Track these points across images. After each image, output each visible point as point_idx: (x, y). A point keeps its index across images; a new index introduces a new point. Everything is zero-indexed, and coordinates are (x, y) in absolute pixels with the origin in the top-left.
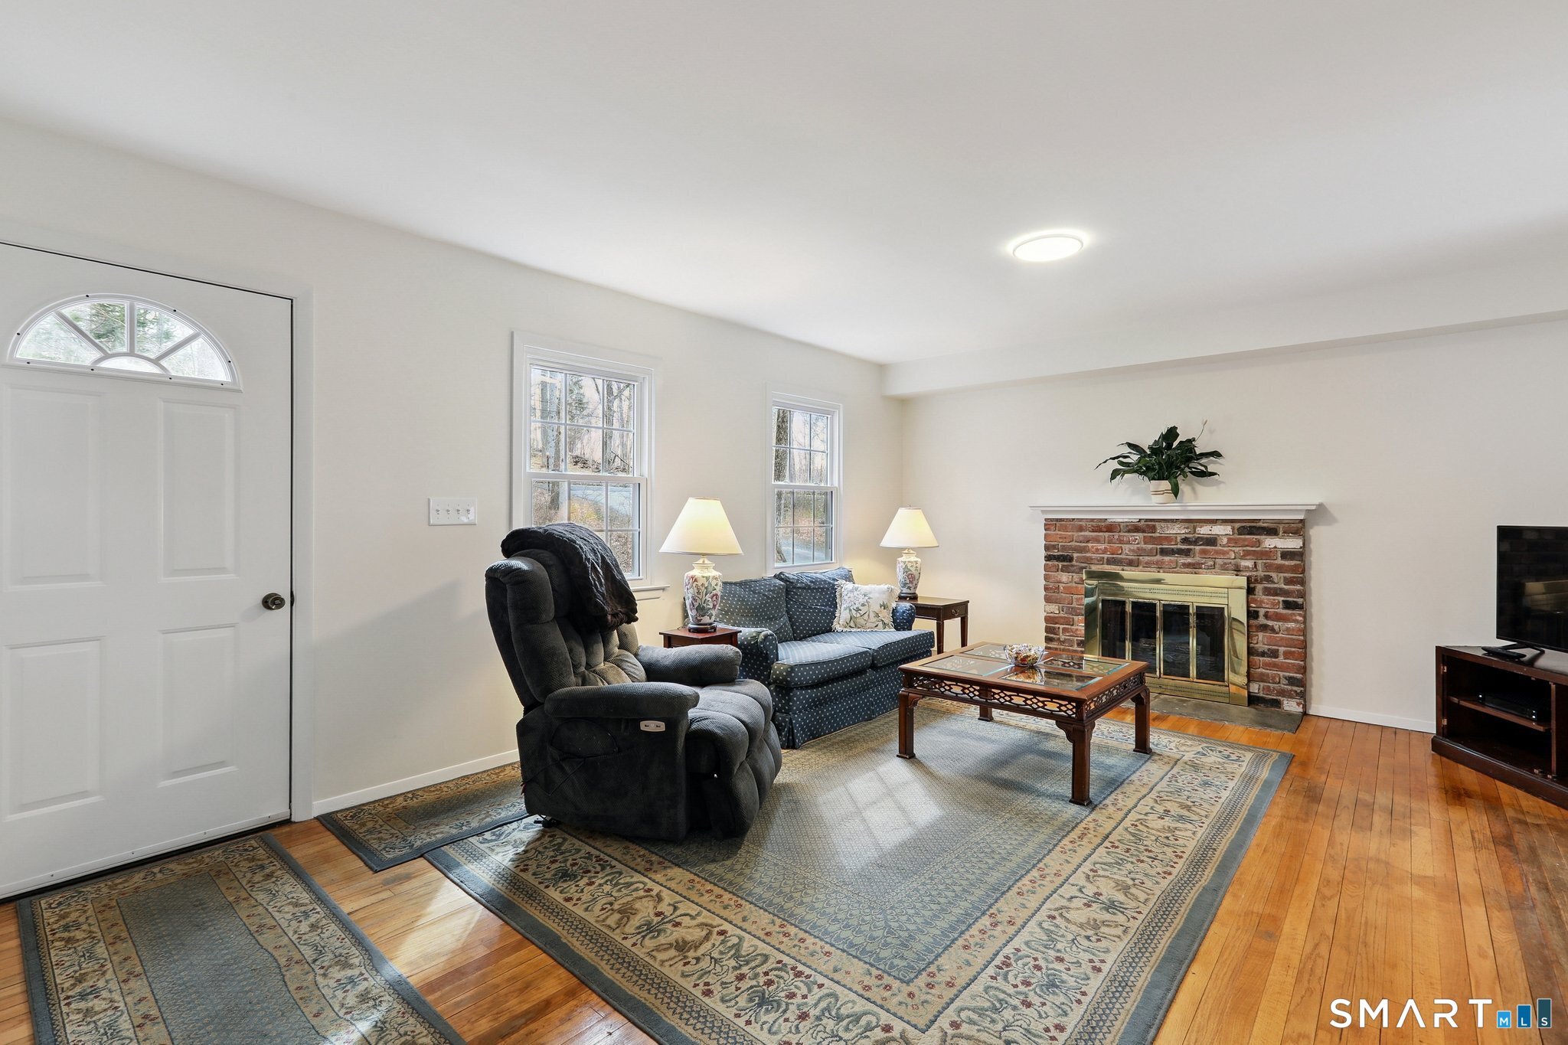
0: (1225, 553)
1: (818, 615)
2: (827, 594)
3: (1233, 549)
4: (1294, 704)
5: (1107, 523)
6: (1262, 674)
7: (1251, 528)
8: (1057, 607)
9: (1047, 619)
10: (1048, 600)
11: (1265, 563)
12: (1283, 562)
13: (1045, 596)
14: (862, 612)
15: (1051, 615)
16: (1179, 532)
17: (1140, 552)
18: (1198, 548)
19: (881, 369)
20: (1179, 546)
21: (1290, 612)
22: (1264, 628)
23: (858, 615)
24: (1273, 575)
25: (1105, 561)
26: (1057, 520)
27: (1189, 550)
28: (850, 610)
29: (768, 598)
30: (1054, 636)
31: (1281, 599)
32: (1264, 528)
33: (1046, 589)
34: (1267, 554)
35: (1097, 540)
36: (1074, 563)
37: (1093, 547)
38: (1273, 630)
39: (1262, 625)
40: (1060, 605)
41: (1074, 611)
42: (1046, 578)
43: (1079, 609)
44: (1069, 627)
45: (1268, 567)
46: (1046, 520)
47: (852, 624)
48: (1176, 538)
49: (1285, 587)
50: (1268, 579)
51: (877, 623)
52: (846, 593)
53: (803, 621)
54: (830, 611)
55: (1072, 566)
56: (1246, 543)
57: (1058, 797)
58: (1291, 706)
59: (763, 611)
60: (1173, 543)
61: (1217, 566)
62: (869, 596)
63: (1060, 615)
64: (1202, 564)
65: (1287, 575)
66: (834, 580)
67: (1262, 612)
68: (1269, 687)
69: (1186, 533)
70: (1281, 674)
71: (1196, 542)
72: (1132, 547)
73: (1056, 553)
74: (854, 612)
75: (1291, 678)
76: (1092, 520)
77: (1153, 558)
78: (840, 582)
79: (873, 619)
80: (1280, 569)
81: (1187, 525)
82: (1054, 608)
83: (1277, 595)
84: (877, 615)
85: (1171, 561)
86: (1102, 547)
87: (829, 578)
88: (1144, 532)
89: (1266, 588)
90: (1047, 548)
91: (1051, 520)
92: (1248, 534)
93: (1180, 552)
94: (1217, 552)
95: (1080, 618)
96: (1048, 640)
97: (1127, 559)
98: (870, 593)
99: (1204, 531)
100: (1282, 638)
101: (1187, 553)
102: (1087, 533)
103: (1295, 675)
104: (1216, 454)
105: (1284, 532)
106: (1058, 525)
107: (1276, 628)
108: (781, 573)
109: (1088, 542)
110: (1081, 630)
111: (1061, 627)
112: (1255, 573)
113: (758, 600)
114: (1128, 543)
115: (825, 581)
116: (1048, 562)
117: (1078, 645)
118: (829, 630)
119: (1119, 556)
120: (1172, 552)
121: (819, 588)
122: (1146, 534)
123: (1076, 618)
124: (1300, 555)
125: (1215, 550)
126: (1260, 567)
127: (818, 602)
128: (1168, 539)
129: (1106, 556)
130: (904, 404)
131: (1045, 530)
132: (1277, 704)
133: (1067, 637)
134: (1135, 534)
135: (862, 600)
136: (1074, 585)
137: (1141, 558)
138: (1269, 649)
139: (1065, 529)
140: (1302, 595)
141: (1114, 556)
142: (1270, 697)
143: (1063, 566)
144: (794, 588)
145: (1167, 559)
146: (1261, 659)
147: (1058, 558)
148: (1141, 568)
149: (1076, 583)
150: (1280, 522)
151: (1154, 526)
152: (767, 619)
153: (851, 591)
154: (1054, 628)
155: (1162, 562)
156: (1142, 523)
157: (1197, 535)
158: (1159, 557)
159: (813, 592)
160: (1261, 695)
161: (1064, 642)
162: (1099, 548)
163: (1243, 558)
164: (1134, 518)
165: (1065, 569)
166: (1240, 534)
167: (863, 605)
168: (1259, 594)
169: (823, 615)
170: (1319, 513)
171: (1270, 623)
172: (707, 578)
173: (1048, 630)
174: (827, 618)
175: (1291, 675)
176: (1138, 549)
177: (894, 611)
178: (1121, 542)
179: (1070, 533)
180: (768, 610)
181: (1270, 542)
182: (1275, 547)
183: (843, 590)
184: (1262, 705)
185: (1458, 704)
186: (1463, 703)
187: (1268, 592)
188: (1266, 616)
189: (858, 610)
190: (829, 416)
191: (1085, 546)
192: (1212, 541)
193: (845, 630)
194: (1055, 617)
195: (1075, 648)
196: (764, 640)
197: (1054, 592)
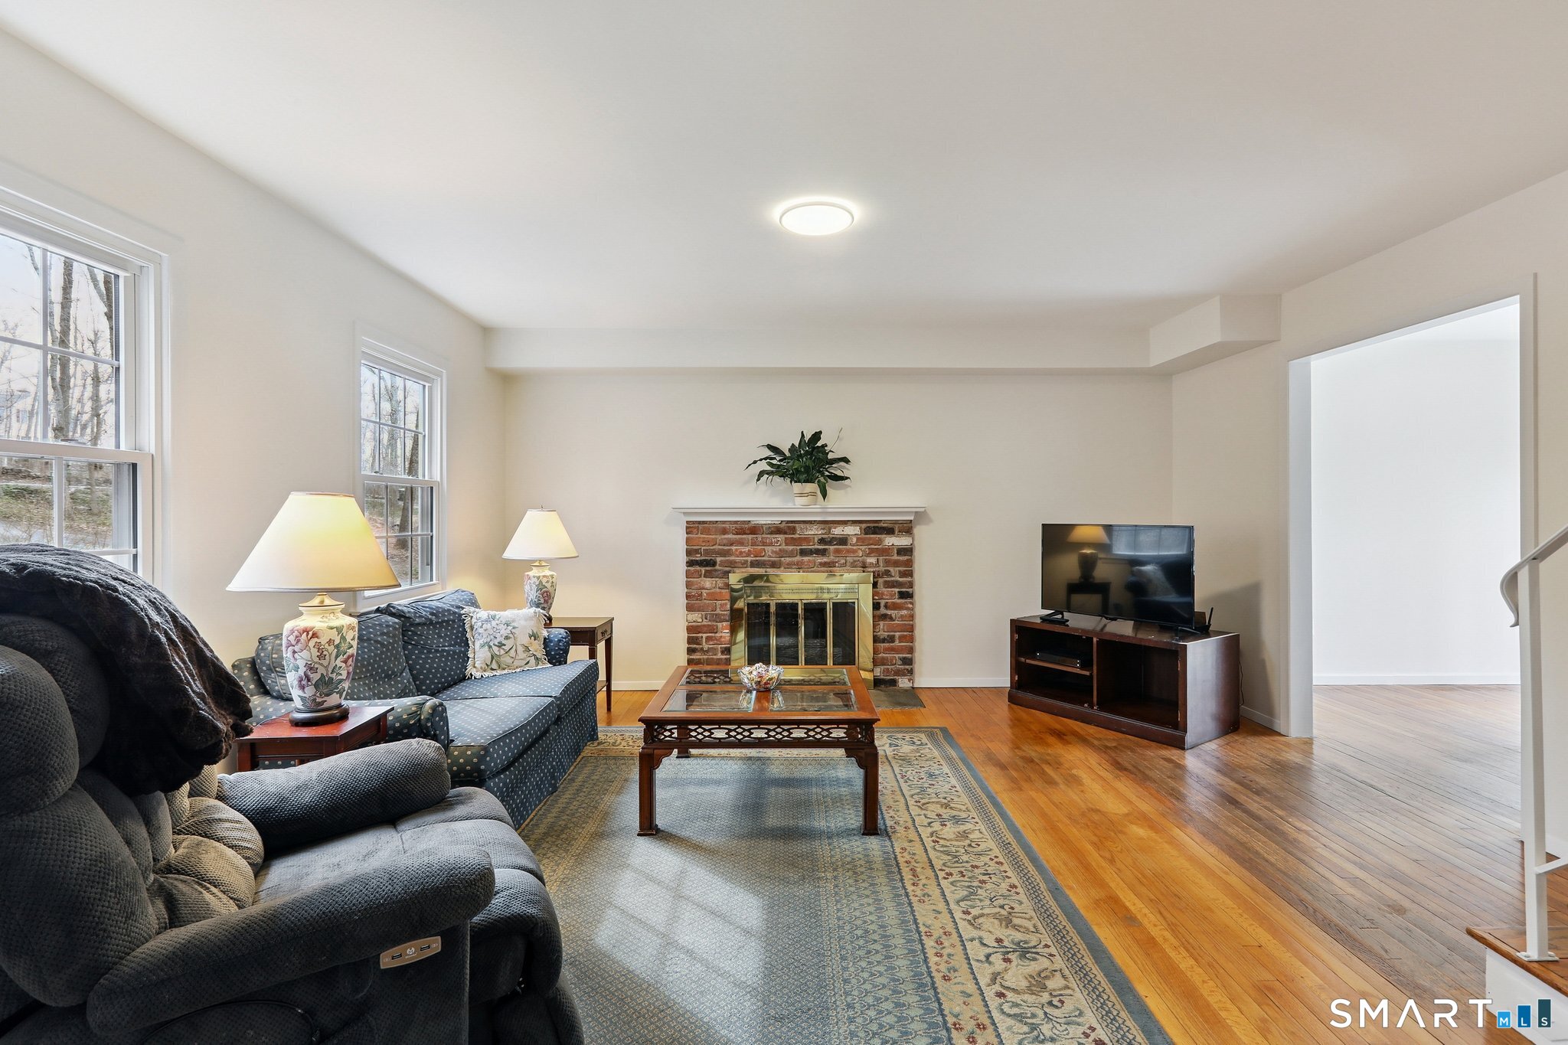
0: (854, 551)
1: (447, 659)
2: (453, 628)
3: (861, 547)
4: (906, 681)
5: (750, 525)
6: (883, 658)
7: (875, 529)
8: (700, 615)
9: (690, 629)
10: (690, 608)
11: (886, 559)
12: (899, 558)
13: (687, 604)
14: (507, 648)
15: (694, 624)
16: (816, 533)
17: (782, 553)
18: (832, 547)
19: (486, 332)
20: (816, 547)
21: (903, 601)
22: (885, 617)
23: (502, 652)
24: (891, 569)
25: (749, 564)
26: (700, 523)
27: (825, 550)
28: (490, 647)
29: (383, 645)
30: (697, 646)
31: (897, 590)
32: (884, 528)
33: (688, 597)
34: (886, 551)
35: (741, 543)
36: (717, 567)
37: (736, 550)
38: (891, 619)
39: (883, 615)
40: (703, 613)
41: (718, 618)
42: (688, 585)
43: (724, 615)
44: (713, 635)
45: (887, 563)
46: (687, 522)
47: (494, 666)
48: (814, 538)
49: (900, 579)
50: (887, 573)
51: (528, 659)
52: (480, 624)
53: (429, 671)
54: (461, 652)
55: (716, 570)
56: (871, 542)
57: (848, 833)
58: (904, 683)
59: (379, 666)
60: (811, 544)
61: (848, 564)
62: (513, 624)
63: (702, 623)
64: (836, 562)
65: (901, 569)
66: (458, 607)
67: (883, 603)
68: (888, 669)
69: (822, 534)
70: (897, 656)
71: (830, 542)
72: (774, 549)
73: (698, 557)
74: (495, 649)
75: (904, 658)
76: (736, 522)
77: (794, 559)
78: (467, 609)
79: (522, 655)
80: (896, 564)
81: (823, 526)
82: (696, 617)
83: (894, 587)
84: (527, 649)
85: (809, 561)
86: (746, 549)
87: (452, 606)
88: (785, 533)
89: (886, 582)
90: (689, 553)
91: (694, 522)
92: (873, 534)
93: (818, 552)
94: (848, 551)
95: (724, 624)
96: (690, 651)
97: (770, 561)
98: (514, 621)
99: (838, 531)
100: (898, 625)
101: (823, 553)
102: (730, 536)
103: (907, 655)
104: (846, 460)
105: (899, 532)
106: (700, 528)
107: (893, 616)
108: (389, 605)
109: (731, 545)
110: (725, 637)
111: (704, 635)
112: (877, 569)
113: (370, 651)
114: (771, 544)
115: (449, 610)
116: (689, 568)
117: (722, 653)
118: (463, 678)
119: (763, 558)
120: (810, 552)
121: (443, 621)
122: (787, 536)
123: (720, 625)
124: (908, 551)
125: (846, 549)
126: (881, 564)
127: (445, 641)
128: (807, 540)
129: (749, 559)
130: (507, 381)
131: (687, 533)
132: (894, 682)
133: (710, 646)
134: (777, 536)
135: (505, 631)
136: (718, 590)
137: (783, 559)
138: (888, 636)
139: (707, 531)
140: (911, 585)
141: (757, 558)
142: (888, 678)
143: (706, 571)
144: (412, 625)
145: (806, 559)
146: (882, 645)
147: (701, 563)
148: (782, 569)
149: (719, 588)
150: (896, 522)
151: (794, 528)
152: (385, 677)
153: (487, 621)
154: (697, 638)
155: (802, 562)
156: (784, 525)
157: (831, 536)
158: (798, 558)
159: (435, 628)
160: (882, 677)
161: (707, 651)
162: (742, 551)
163: (868, 555)
164: (776, 519)
165: (708, 575)
166: (866, 534)
167: (507, 638)
168: (881, 588)
169: (453, 659)
170: (921, 516)
171: (889, 612)
172: (339, 630)
173: (690, 640)
174: (458, 662)
175: (904, 655)
176: (780, 550)
177: (546, 642)
178: (764, 544)
179: (713, 537)
180: (385, 664)
181: (890, 541)
182: (893, 545)
183: (474, 620)
184: (883, 686)
185: (1025, 663)
186: (1028, 661)
187: (888, 585)
188: (886, 606)
189: (501, 645)
190: (427, 385)
191: (729, 550)
192: (843, 541)
193: (486, 674)
194: (698, 626)
195: (720, 656)
196: (432, 715)
197: (697, 600)
